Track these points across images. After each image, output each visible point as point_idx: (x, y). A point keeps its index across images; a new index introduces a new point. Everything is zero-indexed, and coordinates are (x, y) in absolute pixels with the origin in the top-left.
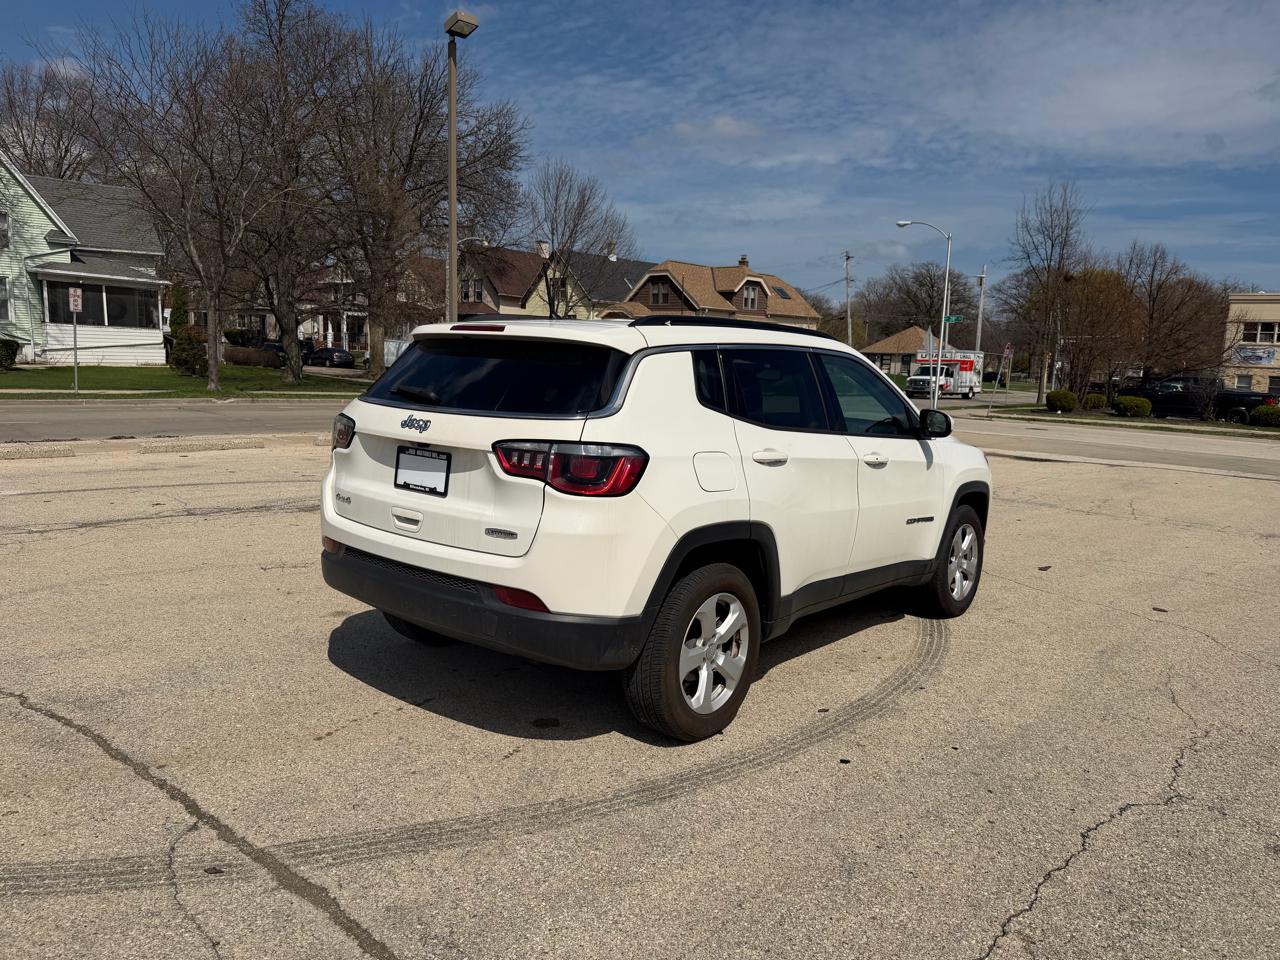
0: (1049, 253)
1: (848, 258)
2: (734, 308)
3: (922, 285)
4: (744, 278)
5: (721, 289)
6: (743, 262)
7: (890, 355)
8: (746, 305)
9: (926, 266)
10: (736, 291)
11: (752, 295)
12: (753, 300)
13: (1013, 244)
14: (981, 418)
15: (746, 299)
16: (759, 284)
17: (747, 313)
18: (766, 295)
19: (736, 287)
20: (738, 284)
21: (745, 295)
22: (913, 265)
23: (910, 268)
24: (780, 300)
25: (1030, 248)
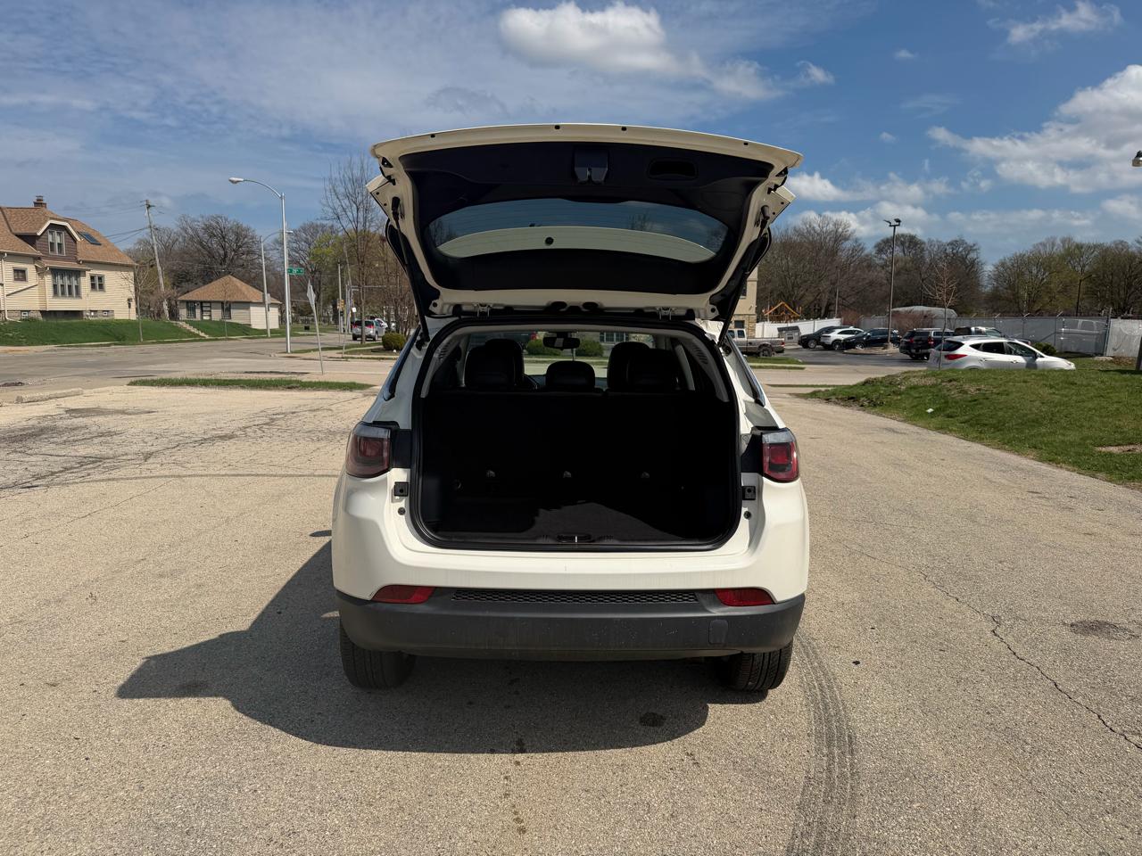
0: (355, 215)
1: (149, 207)
2: (39, 253)
3: (212, 236)
4: (46, 221)
5: (18, 231)
6: (39, 203)
7: (210, 302)
8: (52, 250)
9: (215, 218)
10: (39, 234)
11: (58, 240)
12: (60, 245)
13: (324, 205)
14: (337, 359)
15: (52, 244)
16: (64, 228)
17: (55, 258)
18: (75, 240)
19: (39, 230)
20: (41, 227)
21: (50, 240)
22: (202, 217)
23: (200, 219)
24: (90, 246)
25: (339, 210)
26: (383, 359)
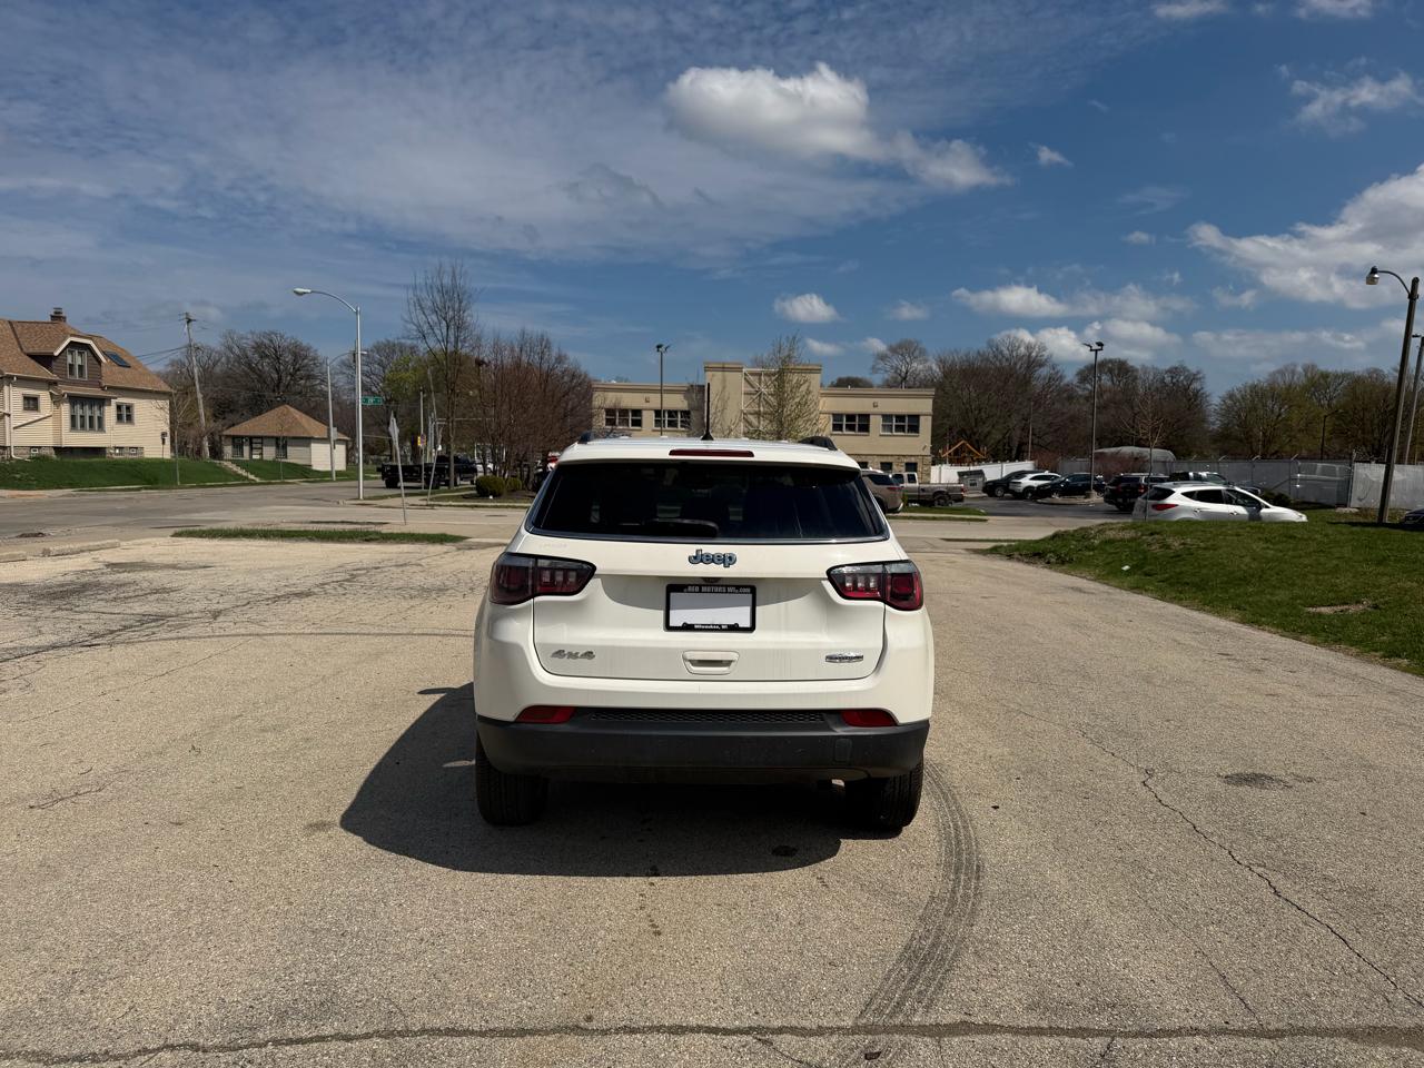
0: (445, 334)
1: (189, 321)
2: (55, 377)
3: (263, 356)
4: (65, 339)
5: (31, 351)
6: (57, 317)
7: (261, 437)
8: (72, 373)
9: (268, 335)
10: (56, 354)
11: (79, 361)
12: (81, 367)
13: (406, 321)
14: (421, 507)
15: (71, 366)
16: (87, 347)
17: (74, 383)
18: (99, 362)
19: (56, 349)
20: (58, 346)
21: (69, 361)
22: (252, 333)
23: (250, 336)
24: (116, 369)
25: (425, 327)
26: (476, 506)
